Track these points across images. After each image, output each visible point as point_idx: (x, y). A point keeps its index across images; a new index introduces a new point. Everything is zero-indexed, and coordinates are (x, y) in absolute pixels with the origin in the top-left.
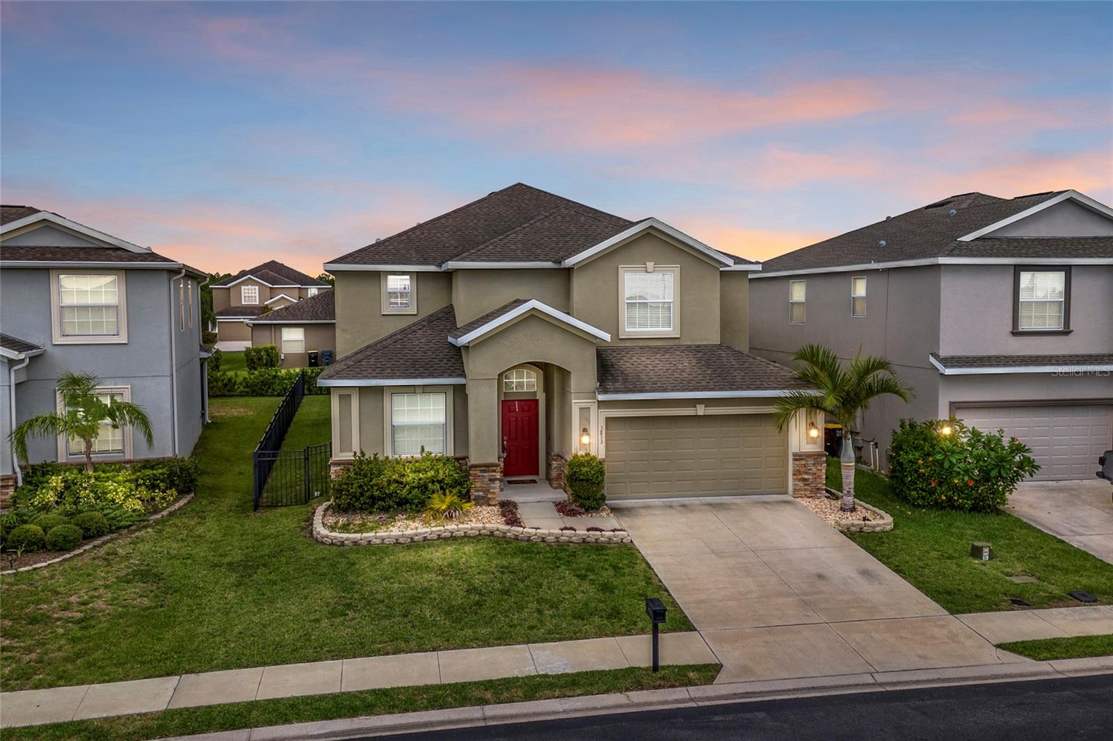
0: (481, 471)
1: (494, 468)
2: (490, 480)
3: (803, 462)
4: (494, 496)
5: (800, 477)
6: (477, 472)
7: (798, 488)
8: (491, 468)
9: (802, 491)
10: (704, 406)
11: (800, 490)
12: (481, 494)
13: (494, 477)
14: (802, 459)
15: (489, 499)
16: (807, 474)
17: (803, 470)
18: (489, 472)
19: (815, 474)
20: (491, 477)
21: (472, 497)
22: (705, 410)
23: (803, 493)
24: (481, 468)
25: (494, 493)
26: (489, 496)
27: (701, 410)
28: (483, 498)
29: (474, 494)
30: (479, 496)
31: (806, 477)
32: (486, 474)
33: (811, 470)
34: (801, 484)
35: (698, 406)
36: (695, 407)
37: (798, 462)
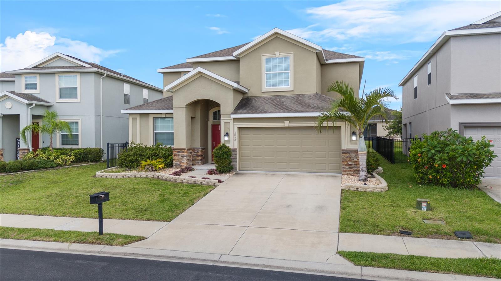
0: (178, 152)
1: (184, 151)
2: (182, 156)
3: (348, 155)
4: (183, 164)
5: (346, 163)
6: (175, 152)
7: (345, 170)
8: (182, 151)
9: (348, 171)
10: (289, 121)
11: (346, 171)
12: (178, 163)
13: (184, 155)
14: (348, 153)
15: (182, 165)
16: (351, 161)
17: (348, 159)
18: (181, 152)
19: (356, 162)
20: (182, 155)
21: (174, 164)
22: (289, 124)
23: (348, 172)
24: (178, 151)
25: (183, 163)
26: (182, 164)
27: (287, 124)
28: (179, 165)
29: (175, 163)
30: (177, 164)
31: (350, 163)
32: (180, 153)
33: (354, 159)
34: (347, 167)
35: (285, 122)
36: (284, 122)
37: (345, 155)
